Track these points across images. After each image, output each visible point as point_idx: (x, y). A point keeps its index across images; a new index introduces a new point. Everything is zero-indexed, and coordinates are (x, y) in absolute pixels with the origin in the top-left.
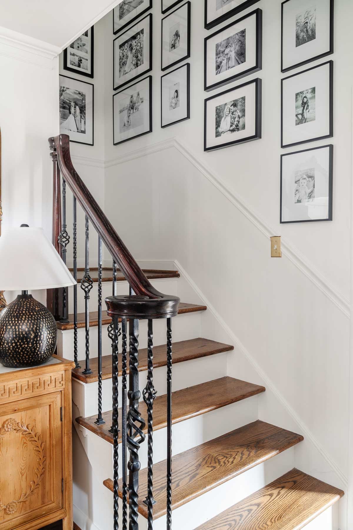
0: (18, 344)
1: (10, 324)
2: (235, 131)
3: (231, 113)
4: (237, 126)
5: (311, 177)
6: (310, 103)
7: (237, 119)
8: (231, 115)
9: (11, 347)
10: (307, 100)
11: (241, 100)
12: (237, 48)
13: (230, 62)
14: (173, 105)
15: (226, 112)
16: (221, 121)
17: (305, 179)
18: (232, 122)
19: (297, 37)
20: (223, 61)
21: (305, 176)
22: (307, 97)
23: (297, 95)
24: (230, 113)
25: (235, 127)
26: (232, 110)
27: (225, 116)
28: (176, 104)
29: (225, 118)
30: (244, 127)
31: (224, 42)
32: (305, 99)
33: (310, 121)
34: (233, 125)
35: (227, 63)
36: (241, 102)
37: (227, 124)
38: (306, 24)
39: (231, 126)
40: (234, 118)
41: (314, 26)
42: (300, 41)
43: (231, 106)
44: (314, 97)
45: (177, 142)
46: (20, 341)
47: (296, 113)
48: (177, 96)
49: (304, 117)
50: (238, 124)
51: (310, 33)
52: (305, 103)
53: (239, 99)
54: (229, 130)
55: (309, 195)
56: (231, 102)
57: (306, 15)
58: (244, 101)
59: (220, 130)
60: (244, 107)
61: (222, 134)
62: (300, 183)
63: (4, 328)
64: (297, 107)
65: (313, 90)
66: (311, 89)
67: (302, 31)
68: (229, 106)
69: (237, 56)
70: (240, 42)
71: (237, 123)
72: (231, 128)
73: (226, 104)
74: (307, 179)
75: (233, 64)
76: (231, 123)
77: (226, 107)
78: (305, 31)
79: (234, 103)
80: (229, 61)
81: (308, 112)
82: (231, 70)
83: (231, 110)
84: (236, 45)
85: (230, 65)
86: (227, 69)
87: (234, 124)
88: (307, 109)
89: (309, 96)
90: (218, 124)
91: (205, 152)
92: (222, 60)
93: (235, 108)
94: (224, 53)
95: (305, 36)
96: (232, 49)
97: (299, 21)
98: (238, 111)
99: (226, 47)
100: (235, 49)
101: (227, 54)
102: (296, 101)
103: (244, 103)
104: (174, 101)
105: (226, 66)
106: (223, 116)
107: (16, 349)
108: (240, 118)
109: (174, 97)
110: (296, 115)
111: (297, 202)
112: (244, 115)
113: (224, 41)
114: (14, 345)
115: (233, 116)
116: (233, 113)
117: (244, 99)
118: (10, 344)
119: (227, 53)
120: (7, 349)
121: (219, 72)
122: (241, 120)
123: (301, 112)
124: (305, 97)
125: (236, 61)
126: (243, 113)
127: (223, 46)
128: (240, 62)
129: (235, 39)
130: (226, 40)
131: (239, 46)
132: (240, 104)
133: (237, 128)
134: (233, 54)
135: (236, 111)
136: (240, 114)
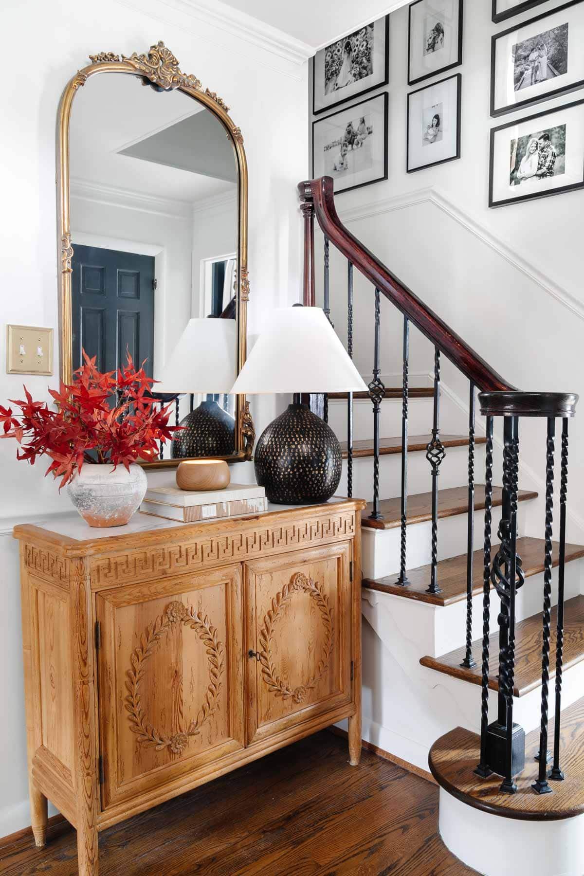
0: (307, 469)
1: (294, 442)
2: (546, 176)
3: (539, 149)
4: (550, 168)
7: (549, 159)
8: (540, 152)
9: (298, 473)
11: (559, 131)
12: (552, 51)
13: (538, 73)
14: (430, 138)
15: (531, 148)
16: (521, 161)
18: (541, 163)
20: (526, 72)
24: (537, 149)
25: (546, 170)
26: (541, 145)
27: (527, 154)
28: (435, 136)
29: (528, 157)
30: (562, 170)
31: (528, 43)
34: (542, 167)
35: (532, 74)
36: (559, 134)
39: (539, 169)
40: (545, 157)
43: (540, 139)
45: (434, 193)
46: (309, 466)
48: (438, 124)
50: (551, 166)
53: (554, 129)
54: (536, 175)
56: (540, 132)
58: (563, 132)
59: (518, 174)
60: (563, 141)
61: (522, 182)
63: (286, 447)
68: (537, 139)
69: (552, 64)
70: (557, 43)
71: (551, 164)
72: (540, 172)
73: (530, 136)
75: (545, 76)
76: (539, 164)
77: (531, 140)
79: (545, 135)
80: (536, 72)
82: (539, 84)
83: (539, 145)
84: (551, 47)
85: (538, 78)
86: (533, 83)
87: (544, 166)
91: (489, 208)
92: (523, 69)
93: (547, 143)
94: (527, 59)
96: (543, 53)
98: (553, 147)
99: (532, 50)
100: (548, 53)
101: (534, 61)
103: (564, 134)
104: (431, 131)
105: (532, 78)
106: (525, 155)
107: (304, 476)
108: (555, 157)
109: (432, 126)
112: (563, 153)
113: (528, 40)
114: (301, 471)
115: (543, 153)
116: (542, 150)
117: (563, 128)
118: (295, 470)
119: (534, 58)
120: (291, 476)
121: (518, 87)
122: (557, 159)
125: (549, 71)
126: (561, 150)
127: (526, 48)
128: (556, 72)
129: (549, 38)
130: (531, 39)
131: (556, 49)
132: (557, 135)
133: (550, 172)
134: (544, 61)
135: (548, 146)
136: (556, 151)
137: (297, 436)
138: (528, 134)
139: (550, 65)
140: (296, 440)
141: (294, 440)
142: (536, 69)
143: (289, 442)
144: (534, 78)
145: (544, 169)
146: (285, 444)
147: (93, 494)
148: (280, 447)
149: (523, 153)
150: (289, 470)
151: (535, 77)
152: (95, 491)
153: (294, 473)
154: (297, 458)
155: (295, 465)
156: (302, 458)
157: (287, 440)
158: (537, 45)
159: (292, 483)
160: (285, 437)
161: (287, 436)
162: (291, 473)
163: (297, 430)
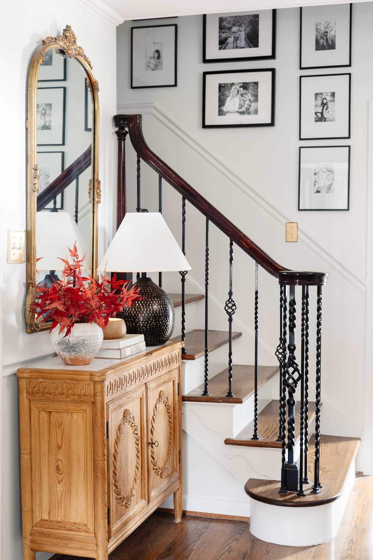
0: (164, 322)
2: (245, 114)
3: (239, 94)
4: (248, 109)
5: (331, 171)
6: (330, 104)
7: (247, 102)
8: (241, 97)
10: (327, 102)
11: (253, 85)
12: (248, 30)
13: (238, 42)
14: (152, 66)
15: (234, 93)
16: (226, 99)
17: (324, 172)
18: (241, 104)
19: (317, 42)
20: (229, 39)
21: (324, 170)
22: (327, 99)
23: (316, 94)
24: (238, 94)
25: (245, 110)
26: (241, 92)
27: (231, 95)
28: (156, 66)
29: (232, 98)
30: (256, 112)
32: (324, 100)
33: (329, 121)
34: (242, 107)
35: (234, 41)
37: (234, 105)
38: (326, 33)
39: (240, 108)
40: (245, 101)
41: (334, 37)
42: (319, 47)
43: (240, 87)
44: (333, 101)
45: (155, 108)
47: (316, 111)
48: (159, 57)
49: (324, 117)
50: (249, 108)
51: (330, 42)
52: (325, 104)
53: (250, 83)
54: (238, 112)
55: (329, 187)
56: (240, 83)
57: (326, 25)
58: (256, 87)
59: (225, 109)
60: (257, 92)
61: (227, 114)
62: (320, 175)
64: (316, 106)
65: (333, 94)
66: (331, 93)
67: (322, 38)
68: (238, 87)
69: (248, 39)
70: (252, 26)
71: (248, 106)
72: (240, 110)
74: (327, 173)
75: (243, 45)
76: (240, 105)
77: (233, 87)
78: (325, 39)
79: (244, 85)
80: (237, 41)
81: (328, 112)
83: (239, 92)
84: (247, 26)
85: (238, 45)
86: (235, 48)
87: (244, 107)
88: (326, 109)
89: (329, 98)
90: (222, 102)
91: (203, 129)
92: (227, 36)
93: (245, 91)
94: (230, 30)
95: (325, 44)
96: (241, 29)
97: (319, 27)
98: (250, 95)
99: (234, 25)
100: (245, 30)
101: (235, 33)
102: (316, 100)
103: (257, 88)
104: (153, 61)
105: (234, 44)
106: (229, 96)
107: (162, 326)
108: (251, 102)
109: (154, 58)
110: (316, 113)
111: (316, 192)
112: (256, 100)
113: (230, 17)
114: (161, 323)
115: (243, 98)
116: (242, 95)
117: (256, 84)
118: (157, 322)
119: (235, 31)
120: (155, 326)
121: (223, 48)
122: (252, 104)
123: (320, 111)
124: (325, 98)
125: (246, 43)
126: (255, 98)
127: (229, 22)
128: (251, 45)
129: (245, 20)
130: (233, 17)
131: (250, 29)
132: (252, 88)
133: (247, 112)
134: (242, 35)
135: (246, 94)
136: (252, 99)
137: (156, 299)
138: (232, 82)
139: (247, 39)
140: (156, 302)
141: (155, 302)
142: (236, 39)
143: (152, 304)
144: (235, 45)
145: (243, 109)
146: (149, 306)
147: (86, 342)
148: (146, 308)
149: (228, 94)
150: (153, 323)
151: (236, 43)
152: (87, 340)
153: (157, 324)
154: (158, 314)
155: (157, 319)
156: (161, 314)
157: (150, 303)
158: (237, 22)
159: (155, 331)
160: (148, 300)
161: (150, 300)
162: (155, 324)
163: (154, 295)
